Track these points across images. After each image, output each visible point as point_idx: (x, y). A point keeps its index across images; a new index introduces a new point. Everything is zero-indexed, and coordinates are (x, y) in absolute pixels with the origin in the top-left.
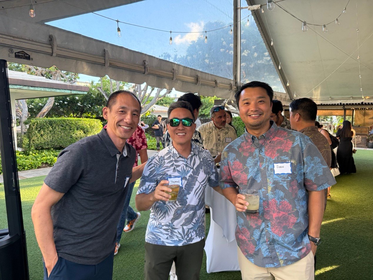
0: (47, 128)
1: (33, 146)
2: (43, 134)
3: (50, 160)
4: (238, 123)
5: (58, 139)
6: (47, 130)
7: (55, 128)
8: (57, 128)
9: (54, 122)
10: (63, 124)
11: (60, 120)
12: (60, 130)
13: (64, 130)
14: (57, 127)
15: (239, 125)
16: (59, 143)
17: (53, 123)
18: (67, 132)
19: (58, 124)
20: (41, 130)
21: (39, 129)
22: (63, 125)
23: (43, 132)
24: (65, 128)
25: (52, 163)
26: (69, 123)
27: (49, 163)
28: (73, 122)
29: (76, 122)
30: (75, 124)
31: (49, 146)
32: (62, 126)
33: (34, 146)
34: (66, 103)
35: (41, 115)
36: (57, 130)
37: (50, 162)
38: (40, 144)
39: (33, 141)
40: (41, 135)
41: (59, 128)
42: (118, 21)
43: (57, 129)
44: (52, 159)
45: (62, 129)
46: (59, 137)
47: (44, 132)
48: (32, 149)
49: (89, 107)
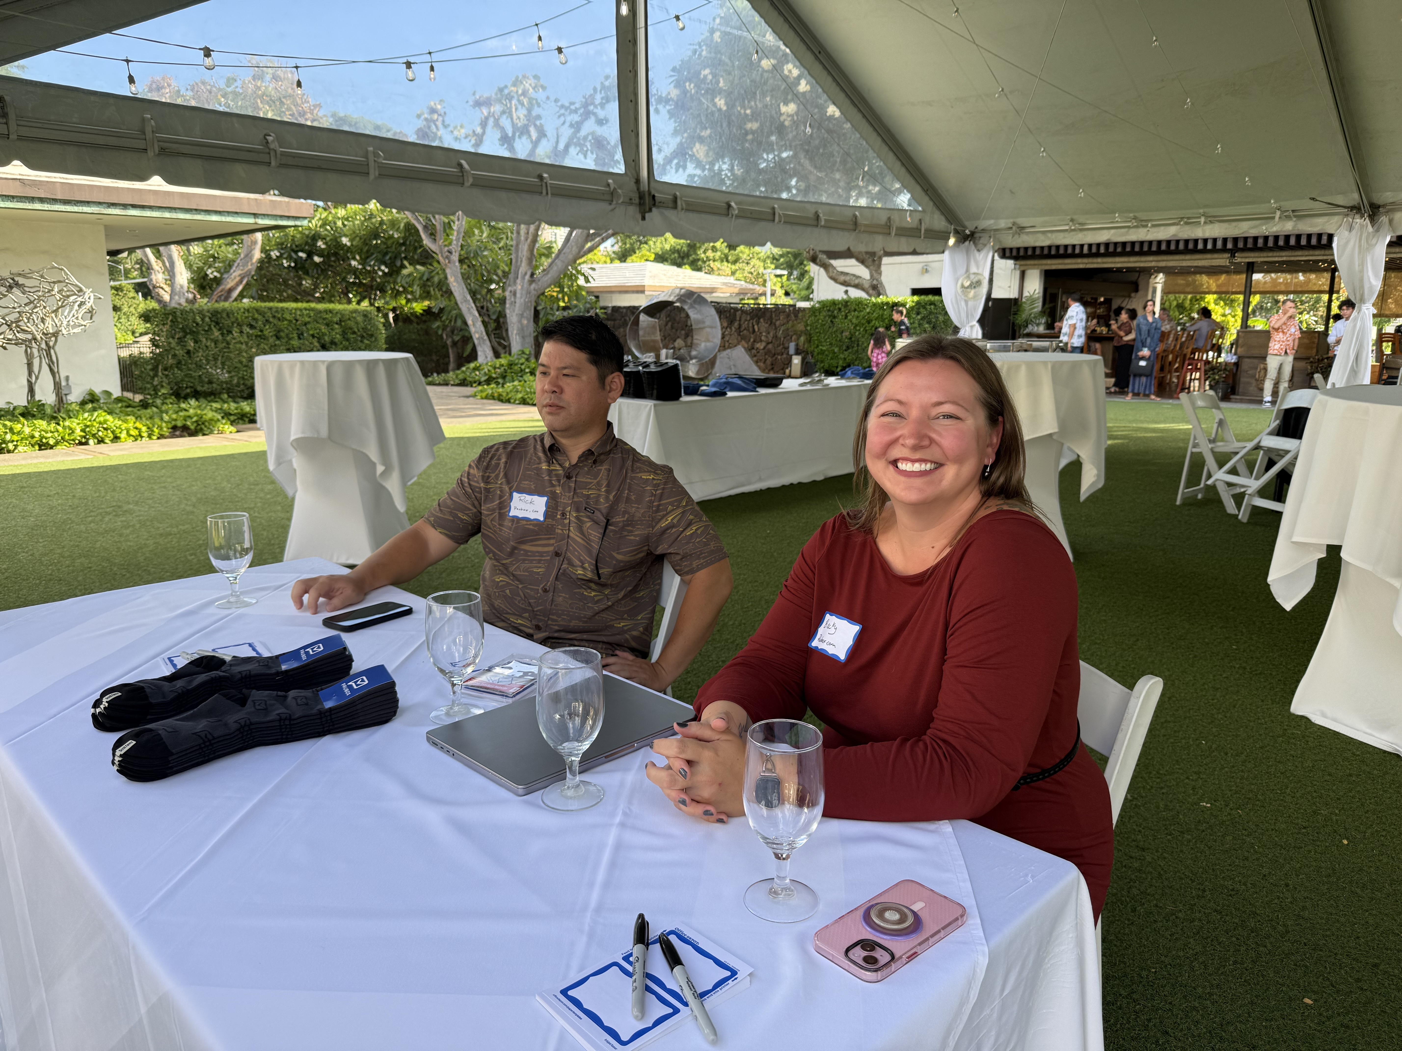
0: (205, 331)
1: (164, 384)
2: (191, 349)
3: (195, 419)
4: (854, 321)
5: (239, 365)
6: (207, 339)
7: (230, 332)
8: (234, 332)
9: (224, 315)
10: (254, 319)
11: (244, 309)
12: (245, 338)
13: (259, 339)
14: (235, 329)
15: (856, 325)
16: (243, 378)
17: (222, 317)
18: (267, 345)
19: (237, 319)
20: (185, 337)
21: (181, 334)
22: (254, 323)
23: (192, 344)
24: (261, 331)
25: (199, 427)
26: (274, 317)
27: (192, 427)
28: (287, 316)
29: (295, 314)
30: (294, 321)
31: (214, 385)
32: (252, 327)
33: (169, 384)
34: (317, 259)
35: (220, 297)
36: (234, 339)
37: (195, 425)
38: (186, 379)
39: (166, 369)
40: (188, 352)
41: (241, 332)
42: (128, 61)
43: (235, 334)
44: (201, 418)
45: (252, 335)
46: (244, 360)
47: (196, 342)
48: (164, 394)
49: (383, 271)
